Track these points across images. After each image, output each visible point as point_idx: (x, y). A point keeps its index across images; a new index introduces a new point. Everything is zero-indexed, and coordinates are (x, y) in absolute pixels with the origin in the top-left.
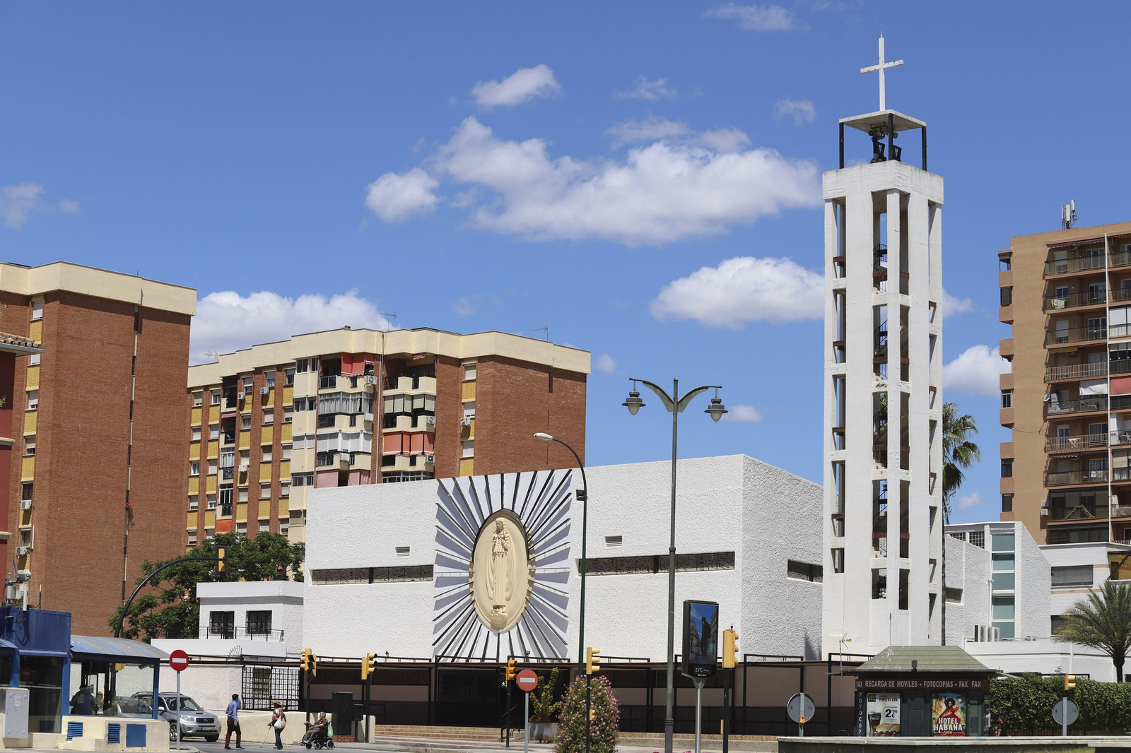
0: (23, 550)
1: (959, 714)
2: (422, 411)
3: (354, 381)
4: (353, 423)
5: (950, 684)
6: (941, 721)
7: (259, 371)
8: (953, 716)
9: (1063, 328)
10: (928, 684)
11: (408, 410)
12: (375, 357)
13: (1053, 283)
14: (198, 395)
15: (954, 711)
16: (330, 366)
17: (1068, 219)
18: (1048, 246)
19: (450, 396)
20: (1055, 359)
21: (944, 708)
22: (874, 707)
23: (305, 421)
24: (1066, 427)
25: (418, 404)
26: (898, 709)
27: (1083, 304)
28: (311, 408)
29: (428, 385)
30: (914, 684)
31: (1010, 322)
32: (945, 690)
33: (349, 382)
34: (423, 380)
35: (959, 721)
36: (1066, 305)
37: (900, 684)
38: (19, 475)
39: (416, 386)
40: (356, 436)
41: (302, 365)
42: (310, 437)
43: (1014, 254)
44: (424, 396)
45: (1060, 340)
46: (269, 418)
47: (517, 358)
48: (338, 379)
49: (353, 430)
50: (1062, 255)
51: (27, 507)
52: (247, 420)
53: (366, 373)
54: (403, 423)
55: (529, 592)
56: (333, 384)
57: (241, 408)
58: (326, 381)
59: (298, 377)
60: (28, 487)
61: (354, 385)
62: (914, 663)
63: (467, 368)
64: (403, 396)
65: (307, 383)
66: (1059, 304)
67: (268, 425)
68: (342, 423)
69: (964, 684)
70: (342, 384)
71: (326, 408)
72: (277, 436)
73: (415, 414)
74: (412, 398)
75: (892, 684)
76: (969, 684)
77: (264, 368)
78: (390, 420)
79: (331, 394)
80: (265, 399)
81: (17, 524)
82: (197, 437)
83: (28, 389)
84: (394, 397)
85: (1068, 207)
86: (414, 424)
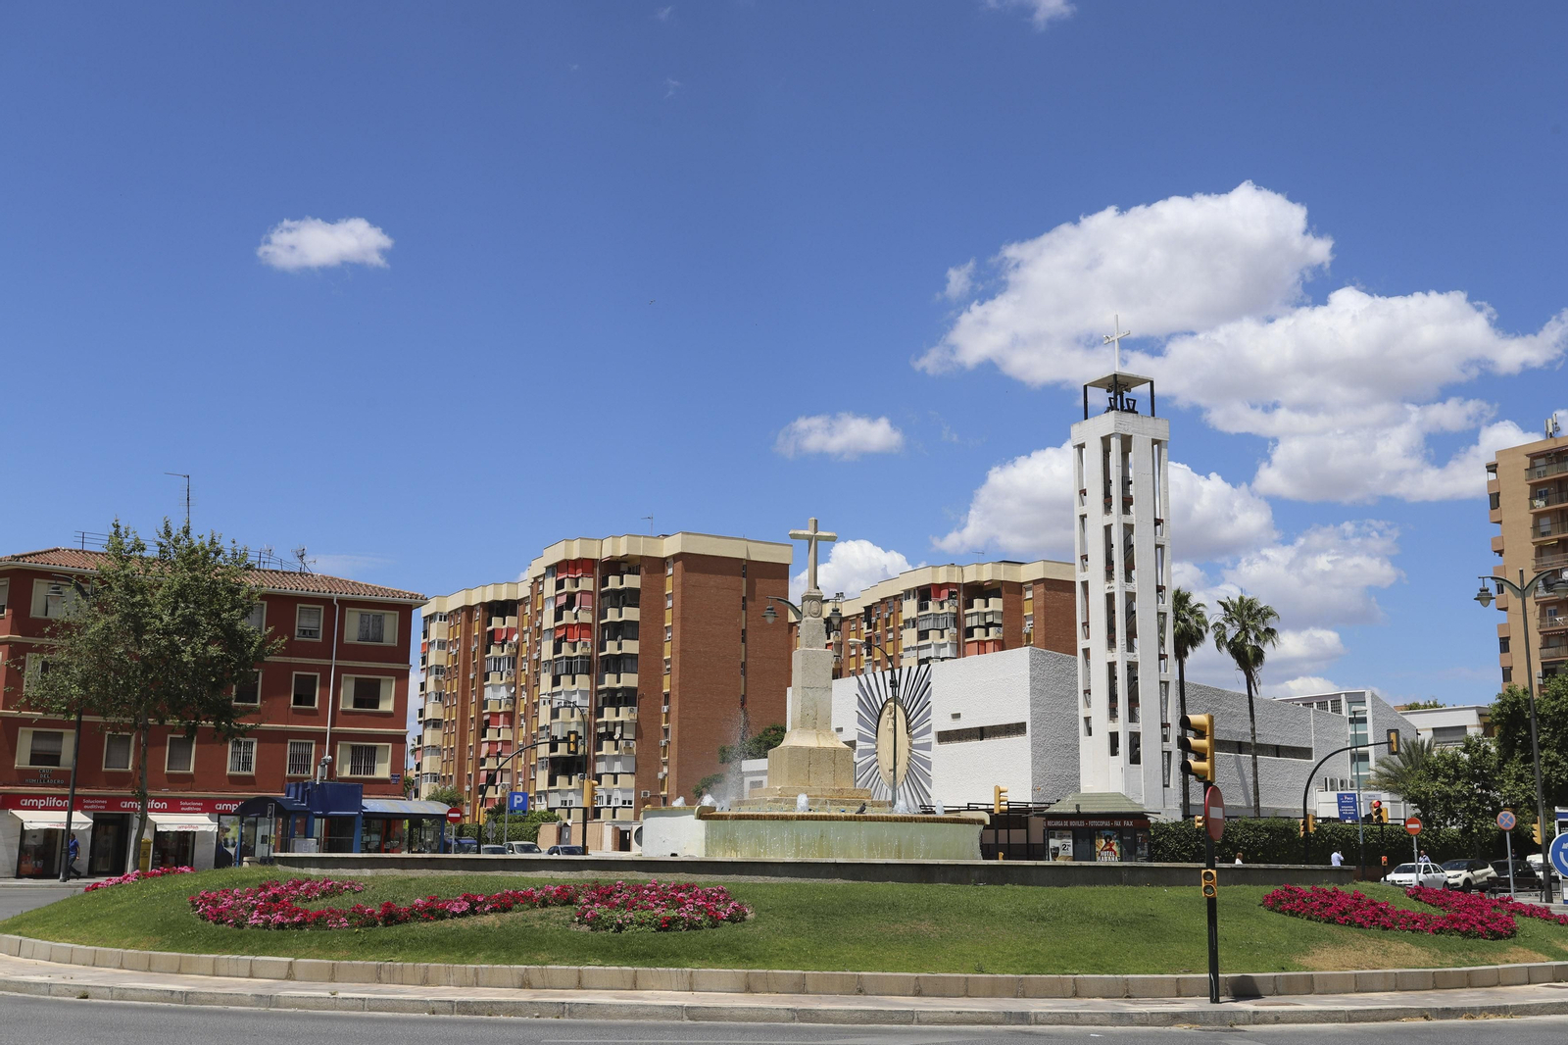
0: (663, 742)
1: (1115, 848)
2: (991, 624)
3: (941, 604)
4: (942, 636)
5: (1107, 824)
6: (1102, 853)
7: (883, 600)
8: (1111, 850)
9: (1545, 522)
10: (1092, 823)
11: (982, 623)
12: (956, 585)
13: (1534, 486)
14: (852, 622)
15: (1111, 845)
16: (924, 594)
17: (1551, 430)
18: (1527, 455)
19: (1013, 613)
20: (1541, 550)
21: (1104, 842)
22: (1053, 843)
23: (909, 637)
24: (1554, 608)
25: (989, 619)
26: (1071, 844)
27: (1562, 502)
28: (914, 627)
29: (996, 604)
30: (1081, 824)
31: (1500, 522)
32: (1104, 828)
33: (938, 606)
34: (991, 600)
35: (1115, 854)
36: (1547, 504)
37: (1073, 823)
38: (661, 688)
39: (987, 606)
40: (944, 645)
41: (907, 594)
42: (914, 648)
43: (1499, 465)
44: (992, 612)
45: (1543, 534)
46: (891, 636)
47: (1064, 579)
48: (930, 603)
49: (942, 641)
50: (1542, 461)
51: (665, 711)
52: (878, 638)
53: (950, 597)
54: (978, 634)
55: (909, 758)
56: (927, 608)
57: (875, 630)
58: (922, 607)
59: (905, 603)
60: (667, 696)
61: (942, 608)
62: (1078, 806)
63: (1028, 589)
64: (977, 613)
65: (910, 608)
66: (1540, 504)
67: (890, 641)
68: (934, 636)
69: (1117, 824)
70: (933, 607)
71: (924, 626)
72: (896, 648)
73: (987, 626)
74: (985, 614)
75: (1066, 824)
76: (1122, 823)
77: (886, 598)
78: (969, 632)
79: (925, 615)
80: (887, 620)
81: (660, 723)
82: (853, 652)
83: (666, 625)
84: (972, 615)
85: (1550, 421)
86: (987, 634)
